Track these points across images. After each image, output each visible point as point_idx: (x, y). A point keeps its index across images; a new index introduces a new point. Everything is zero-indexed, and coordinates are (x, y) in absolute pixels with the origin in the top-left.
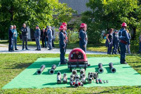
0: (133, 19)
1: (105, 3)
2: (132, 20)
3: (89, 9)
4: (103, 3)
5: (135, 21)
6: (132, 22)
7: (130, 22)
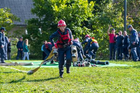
0: (87, 29)
1: (56, 9)
2: (85, 30)
3: (35, 16)
4: (54, 10)
5: (88, 32)
6: (85, 33)
7: (83, 32)
